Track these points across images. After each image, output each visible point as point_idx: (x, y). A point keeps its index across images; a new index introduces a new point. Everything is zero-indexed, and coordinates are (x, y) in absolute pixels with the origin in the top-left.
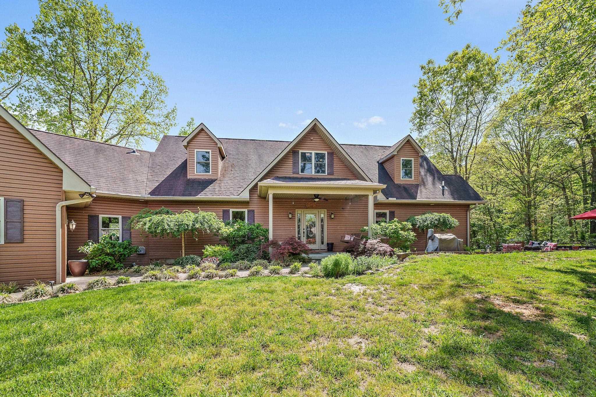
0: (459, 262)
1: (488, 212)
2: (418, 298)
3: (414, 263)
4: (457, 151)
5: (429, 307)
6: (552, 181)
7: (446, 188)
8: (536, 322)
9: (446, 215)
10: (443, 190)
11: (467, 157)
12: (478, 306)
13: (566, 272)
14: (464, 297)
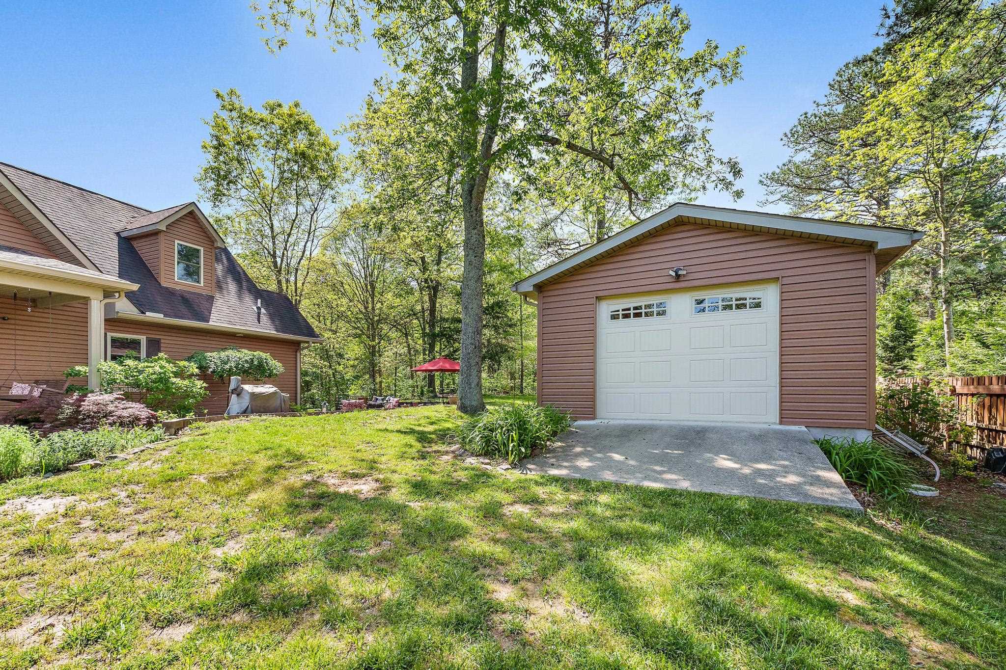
0: (282, 429)
1: (326, 355)
2: (206, 499)
3: (202, 437)
4: (283, 256)
5: (227, 510)
6: (395, 325)
7: (263, 310)
8: (374, 499)
9: (263, 355)
10: (259, 314)
11: (297, 270)
12: (307, 491)
13: (405, 433)
14: (286, 482)
